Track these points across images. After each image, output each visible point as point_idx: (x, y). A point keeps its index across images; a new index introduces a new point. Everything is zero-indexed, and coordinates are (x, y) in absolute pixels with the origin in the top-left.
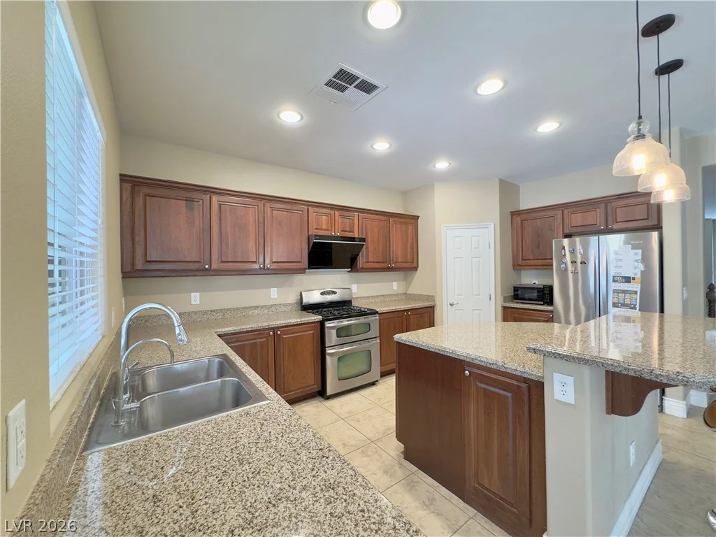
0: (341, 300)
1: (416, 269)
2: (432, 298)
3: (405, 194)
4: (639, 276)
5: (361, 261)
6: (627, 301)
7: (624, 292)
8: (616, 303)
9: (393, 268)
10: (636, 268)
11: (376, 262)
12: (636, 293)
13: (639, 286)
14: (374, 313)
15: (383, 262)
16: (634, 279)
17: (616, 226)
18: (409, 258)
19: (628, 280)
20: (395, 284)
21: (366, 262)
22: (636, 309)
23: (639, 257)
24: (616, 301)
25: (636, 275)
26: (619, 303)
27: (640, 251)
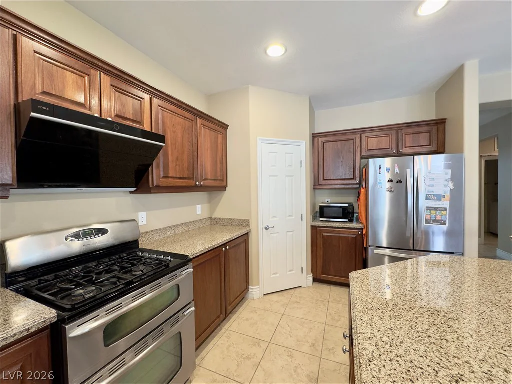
0: (116, 243)
1: (224, 188)
2: (246, 223)
3: (210, 97)
4: (449, 194)
5: (156, 175)
6: (439, 218)
7: (436, 209)
8: (429, 220)
9: (202, 186)
10: (446, 187)
11: (180, 178)
12: (446, 210)
13: (449, 204)
14: (184, 261)
15: (189, 179)
16: (444, 197)
17: (405, 151)
18: (219, 174)
19: (439, 198)
20: (199, 207)
21: (166, 177)
22: (445, 224)
23: (449, 177)
24: (429, 218)
25: (446, 193)
26: (431, 220)
27: (450, 171)
